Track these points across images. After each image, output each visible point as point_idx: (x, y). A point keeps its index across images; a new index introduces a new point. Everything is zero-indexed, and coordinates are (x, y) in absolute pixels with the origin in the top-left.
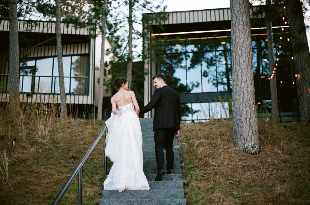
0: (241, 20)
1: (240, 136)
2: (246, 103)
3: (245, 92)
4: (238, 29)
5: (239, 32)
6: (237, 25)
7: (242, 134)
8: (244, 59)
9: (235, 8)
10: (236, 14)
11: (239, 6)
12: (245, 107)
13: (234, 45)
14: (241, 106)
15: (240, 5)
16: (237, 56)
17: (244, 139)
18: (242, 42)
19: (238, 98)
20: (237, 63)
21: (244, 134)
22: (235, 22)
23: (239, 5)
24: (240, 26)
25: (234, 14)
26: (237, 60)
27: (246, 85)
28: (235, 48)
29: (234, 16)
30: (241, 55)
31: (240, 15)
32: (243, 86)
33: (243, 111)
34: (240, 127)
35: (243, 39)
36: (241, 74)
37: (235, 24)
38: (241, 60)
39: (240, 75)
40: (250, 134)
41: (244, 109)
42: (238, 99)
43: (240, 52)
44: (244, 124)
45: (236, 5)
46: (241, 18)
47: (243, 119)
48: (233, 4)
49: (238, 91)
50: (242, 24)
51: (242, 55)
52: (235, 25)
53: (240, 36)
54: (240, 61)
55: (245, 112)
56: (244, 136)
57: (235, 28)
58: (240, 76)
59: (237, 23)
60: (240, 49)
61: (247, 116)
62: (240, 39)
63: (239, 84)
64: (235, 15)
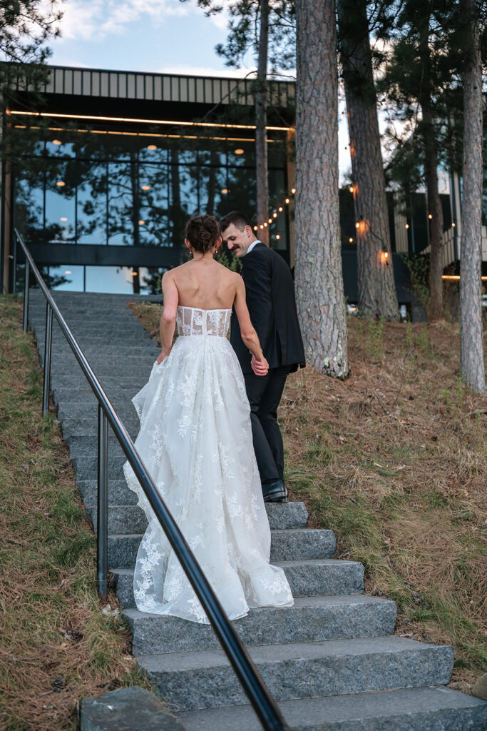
0: (322, 92)
1: (314, 339)
2: (329, 273)
3: (327, 248)
4: (316, 113)
5: (317, 118)
6: (313, 103)
7: (318, 336)
8: (326, 179)
9: (311, 65)
10: (312, 77)
11: (319, 62)
12: (325, 280)
13: (304, 146)
14: (317, 278)
15: (321, 58)
16: (311, 171)
17: (323, 347)
18: (323, 141)
19: (311, 260)
20: (312, 185)
21: (323, 337)
22: (309, 95)
23: (319, 58)
24: (320, 107)
25: (308, 78)
26: (312, 180)
27: (328, 234)
28: (307, 153)
29: (309, 82)
30: (319, 170)
31: (321, 81)
32: (322, 236)
33: (321, 288)
34: (315, 321)
35: (325, 134)
36: (320, 210)
37: (310, 99)
38: (320, 181)
39: (317, 211)
40: (335, 338)
41: (324, 284)
42: (311, 263)
43: (317, 162)
44: (324, 316)
45: (314, 58)
46: (322, 89)
47: (321, 305)
48: (307, 56)
49: (310, 246)
50: (324, 101)
51: (322, 170)
52: (308, 103)
53: (318, 127)
54: (317, 183)
55: (325, 292)
56: (323, 342)
57: (309, 108)
58: (316, 215)
59: (313, 99)
60: (317, 157)
61: (330, 299)
62: (319, 134)
63: (315, 231)
64: (311, 79)
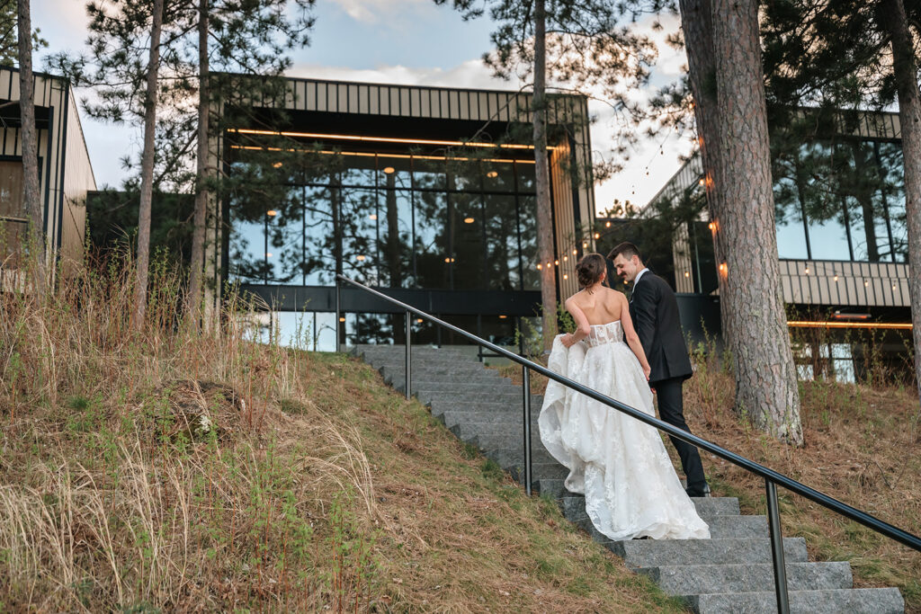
0: (754, 126)
1: (767, 404)
2: (778, 328)
3: (773, 300)
4: (749, 149)
5: (751, 155)
6: (744, 138)
7: (772, 399)
8: (765, 221)
9: (739, 97)
10: (742, 110)
11: (748, 94)
12: (774, 335)
13: (737, 185)
14: (766, 333)
15: (751, 90)
16: (748, 213)
17: (778, 412)
18: (759, 180)
19: (756, 313)
20: (750, 229)
21: (778, 401)
22: (739, 130)
23: (748, 89)
24: (753, 143)
25: (737, 111)
26: (750, 223)
27: (773, 283)
28: (741, 193)
29: (737, 115)
30: (757, 212)
31: (752, 114)
32: (766, 286)
33: (771, 345)
34: (766, 382)
35: (760, 173)
36: (762, 257)
37: (741, 135)
38: (759, 225)
39: (758, 257)
40: (790, 401)
41: (773, 340)
42: (757, 317)
43: (754, 203)
44: (777, 377)
45: (743, 89)
46: (754, 123)
47: (772, 364)
48: (734, 87)
49: (754, 298)
50: (757, 136)
51: (760, 212)
52: (739, 138)
53: (753, 165)
54: (756, 227)
55: (776, 349)
56: (778, 406)
57: (741, 144)
58: (757, 261)
59: (744, 134)
60: (754, 198)
61: (781, 357)
62: (754, 172)
63: (758, 281)
64: (740, 112)
